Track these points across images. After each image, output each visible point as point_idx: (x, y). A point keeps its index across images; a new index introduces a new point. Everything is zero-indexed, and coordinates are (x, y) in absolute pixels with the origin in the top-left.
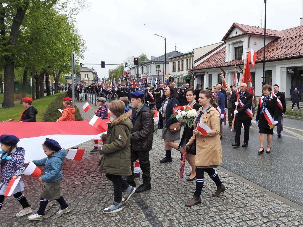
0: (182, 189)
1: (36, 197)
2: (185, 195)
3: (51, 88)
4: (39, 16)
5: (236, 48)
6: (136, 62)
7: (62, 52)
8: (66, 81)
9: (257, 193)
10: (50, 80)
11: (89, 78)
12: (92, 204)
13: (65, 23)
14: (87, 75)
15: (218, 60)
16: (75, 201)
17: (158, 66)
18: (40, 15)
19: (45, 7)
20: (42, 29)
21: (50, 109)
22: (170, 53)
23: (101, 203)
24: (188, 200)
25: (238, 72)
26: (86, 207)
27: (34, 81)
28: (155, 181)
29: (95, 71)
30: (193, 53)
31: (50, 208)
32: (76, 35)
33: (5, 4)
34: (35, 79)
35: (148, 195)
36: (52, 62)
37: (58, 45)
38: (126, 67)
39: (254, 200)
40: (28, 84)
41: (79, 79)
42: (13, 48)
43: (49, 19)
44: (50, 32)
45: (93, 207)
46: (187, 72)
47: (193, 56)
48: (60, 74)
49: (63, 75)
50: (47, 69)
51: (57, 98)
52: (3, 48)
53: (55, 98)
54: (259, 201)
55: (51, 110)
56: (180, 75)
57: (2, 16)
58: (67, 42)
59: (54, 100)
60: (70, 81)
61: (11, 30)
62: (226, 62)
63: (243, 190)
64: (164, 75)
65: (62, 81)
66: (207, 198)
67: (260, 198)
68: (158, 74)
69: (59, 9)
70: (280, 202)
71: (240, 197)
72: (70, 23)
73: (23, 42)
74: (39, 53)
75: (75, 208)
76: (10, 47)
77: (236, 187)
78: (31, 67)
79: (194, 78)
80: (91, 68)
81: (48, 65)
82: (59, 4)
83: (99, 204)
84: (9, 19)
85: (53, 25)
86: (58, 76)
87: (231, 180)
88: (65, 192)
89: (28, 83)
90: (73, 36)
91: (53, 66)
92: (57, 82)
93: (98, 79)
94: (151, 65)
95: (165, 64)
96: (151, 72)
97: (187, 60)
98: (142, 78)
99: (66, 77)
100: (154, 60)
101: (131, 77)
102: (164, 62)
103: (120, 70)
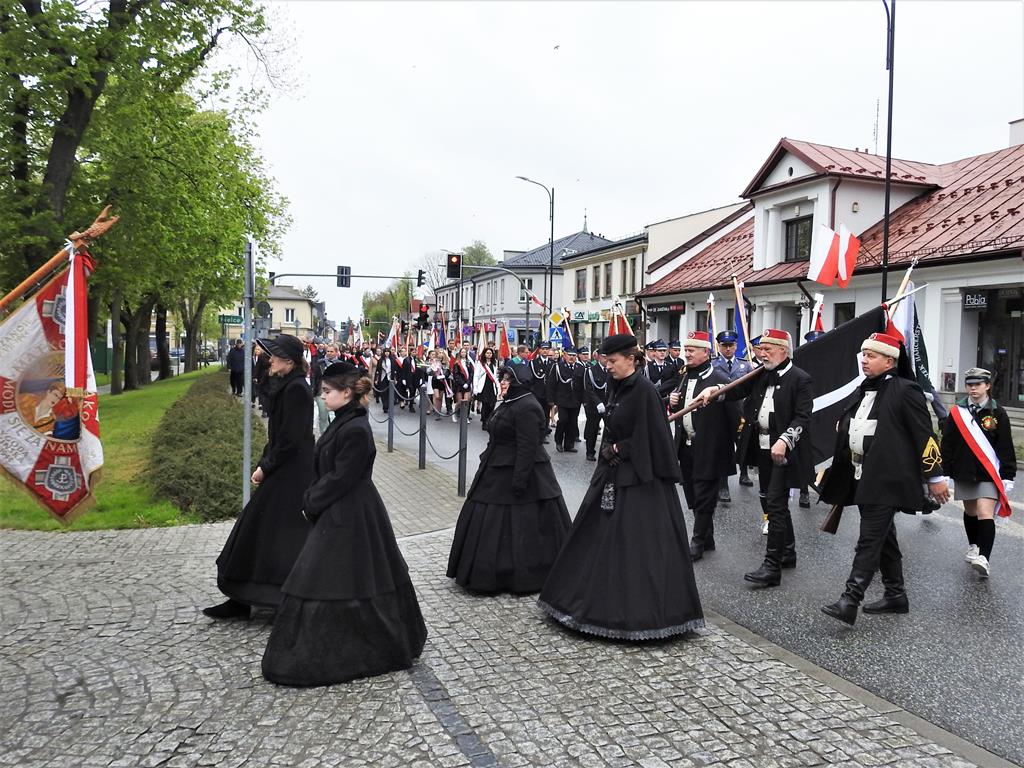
0: (608, 701)
1: (125, 718)
2: (619, 719)
3: (173, 355)
4: (140, 116)
5: (788, 224)
6: (454, 268)
7: (212, 235)
8: (224, 332)
9: (862, 719)
10: (170, 329)
11: (297, 321)
12: (308, 745)
13: (222, 138)
14: (293, 311)
15: (730, 261)
16: (251, 733)
17: (526, 281)
18: (143, 114)
19: (157, 88)
20: (147, 160)
21: (171, 424)
22: (568, 238)
23: (337, 742)
24: (628, 737)
25: (797, 303)
26: (289, 754)
27: (119, 331)
28: (515, 671)
29: (316, 298)
30: (644, 238)
31: (169, 756)
32: (258, 178)
33: (30, 77)
34: (122, 324)
35: (494, 716)
36: (178, 268)
37: (199, 211)
38: (419, 285)
39: (852, 742)
40: (98, 339)
41: (266, 324)
42: (53, 222)
43: (172, 126)
44: (172, 168)
45: (311, 755)
46: (623, 302)
47: (644, 250)
48: (205, 309)
49: (213, 312)
50: (161, 292)
51: (191, 388)
52: (22, 222)
53: (186, 387)
54: (869, 746)
55: (173, 427)
56: (600, 312)
57: (20, 117)
58: (227, 202)
59: (182, 395)
60: (234, 332)
61: (46, 163)
62: (755, 268)
63: (816, 704)
64: (548, 311)
65: (211, 331)
66: (692, 733)
67: (872, 734)
68: (528, 307)
69: (204, 92)
70: (944, 750)
71: (806, 730)
72: (240, 140)
73: (87, 202)
74: (137, 239)
75: (250, 756)
76: (44, 218)
77: (792, 697)
78: (111, 284)
79: (648, 322)
80: (304, 288)
81: (165, 279)
82: (204, 78)
83: (329, 744)
84: (42, 127)
85: (182, 148)
86: (196, 315)
87: (774, 673)
88: (218, 702)
89: (99, 336)
90: (249, 181)
91: (181, 281)
92: (192, 335)
93: (327, 325)
94: (503, 280)
95: (550, 276)
96: (502, 303)
97: (625, 262)
98: (473, 322)
99: (224, 318)
100: (514, 262)
101: (435, 318)
102: (547, 267)
103: (400, 296)
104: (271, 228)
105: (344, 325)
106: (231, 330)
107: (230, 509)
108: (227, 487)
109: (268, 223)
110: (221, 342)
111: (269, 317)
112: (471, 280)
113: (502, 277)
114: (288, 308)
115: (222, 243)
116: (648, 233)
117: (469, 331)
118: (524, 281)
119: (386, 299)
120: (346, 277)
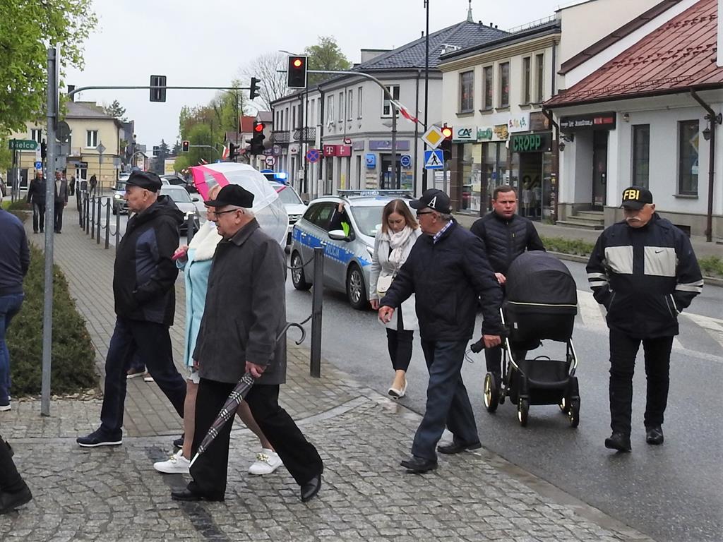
11: (101, 145)
14: (95, 133)
29: (124, 116)
93: (136, 150)
94: (360, 88)
95: (424, 81)
96: (359, 119)
97: (527, 60)
98: (321, 144)
99: (15, 143)
100: (375, 64)
101: (272, 140)
102: (420, 70)
103: (227, 112)
104: (71, 31)
105: (156, 151)
106: (24, 158)
108: (22, 356)
109: (68, 24)
110: (11, 174)
111: (67, 141)
112: (318, 89)
113: (360, 85)
114: (89, 129)
115: (15, 50)
116: (561, 20)
117: (317, 156)
118: (389, 88)
119: (209, 116)
120: (160, 89)
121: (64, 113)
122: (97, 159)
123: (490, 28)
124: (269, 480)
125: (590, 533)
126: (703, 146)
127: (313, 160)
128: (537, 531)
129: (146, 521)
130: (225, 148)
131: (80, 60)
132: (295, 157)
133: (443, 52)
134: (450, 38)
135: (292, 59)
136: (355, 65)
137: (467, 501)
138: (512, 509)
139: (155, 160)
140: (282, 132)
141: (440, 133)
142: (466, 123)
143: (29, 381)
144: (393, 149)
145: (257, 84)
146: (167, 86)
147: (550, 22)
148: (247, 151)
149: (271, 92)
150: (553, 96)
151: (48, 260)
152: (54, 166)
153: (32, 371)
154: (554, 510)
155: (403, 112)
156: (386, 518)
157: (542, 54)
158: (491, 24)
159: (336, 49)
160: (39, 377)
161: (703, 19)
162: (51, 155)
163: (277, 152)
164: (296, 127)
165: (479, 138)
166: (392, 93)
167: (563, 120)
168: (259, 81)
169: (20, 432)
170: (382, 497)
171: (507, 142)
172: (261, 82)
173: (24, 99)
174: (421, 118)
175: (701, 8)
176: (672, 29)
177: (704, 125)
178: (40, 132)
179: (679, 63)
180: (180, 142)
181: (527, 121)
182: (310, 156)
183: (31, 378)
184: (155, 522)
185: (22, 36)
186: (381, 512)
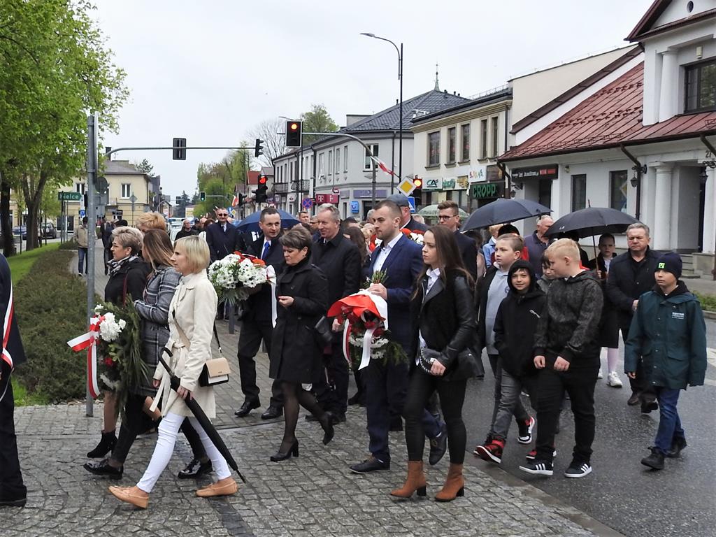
3: (16, 232)
6: (294, 136)
7: (52, 110)
8: (63, 209)
10: (13, 206)
11: (133, 196)
13: (61, 13)
14: (128, 186)
17: (372, 147)
29: (152, 172)
30: (507, 95)
32: (95, 52)
36: (20, 145)
37: (40, 87)
41: (103, 200)
43: (16, 4)
44: (15, 46)
48: (45, 187)
49: (53, 189)
58: (67, 78)
59: (25, 272)
65: (51, 208)
72: (78, 14)
79: (513, 189)
80: (139, 162)
81: (9, 156)
85: (25, 25)
86: (37, 192)
90: (86, 55)
91: (24, 157)
92: (34, 213)
93: (162, 200)
94: (346, 147)
95: (399, 140)
96: (345, 172)
97: (485, 122)
98: (314, 193)
99: (63, 195)
100: (358, 127)
101: (274, 190)
102: (395, 131)
103: (236, 168)
104: (108, 102)
105: (179, 200)
106: (70, 207)
107: (74, 390)
108: (70, 368)
109: (105, 96)
110: (60, 220)
111: (105, 192)
112: (311, 148)
113: (345, 144)
114: (123, 183)
115: (62, 118)
116: (512, 89)
117: (310, 203)
118: (370, 147)
119: (222, 171)
120: (181, 149)
121: (103, 169)
122: (130, 208)
123: (454, 96)
124: (271, 468)
125: (535, 509)
126: (631, 193)
127: (307, 206)
128: (491, 508)
129: (172, 500)
130: (235, 197)
131: (116, 126)
132: (293, 204)
133: (414, 116)
134: (420, 104)
135: (289, 124)
136: (342, 128)
137: (434, 484)
138: (470, 490)
139: (178, 208)
140: (281, 183)
141: (412, 183)
142: (434, 174)
143: (76, 388)
144: (373, 197)
145: (261, 145)
146: (187, 146)
147: (503, 90)
148: (253, 199)
149: (272, 151)
150: (506, 152)
151: (90, 290)
152: (94, 213)
153: (78, 380)
154: (505, 491)
155: (382, 166)
156: (366, 498)
157: (497, 118)
158: (455, 92)
159: (326, 115)
160: (84, 385)
161: (631, 86)
162: (91, 204)
163: (277, 200)
164: (293, 179)
165: (445, 187)
166: (372, 151)
167: (514, 171)
168: (262, 142)
169: (69, 429)
170: (364, 481)
171: (468, 190)
172: (265, 142)
173: (70, 159)
174: (397, 171)
175: (630, 77)
176: (606, 95)
177: (632, 174)
178: (83, 185)
179: (611, 123)
180: (198, 193)
181: (484, 173)
182: (304, 203)
183: (78, 386)
184: (179, 501)
185: (68, 107)
186: (363, 493)
